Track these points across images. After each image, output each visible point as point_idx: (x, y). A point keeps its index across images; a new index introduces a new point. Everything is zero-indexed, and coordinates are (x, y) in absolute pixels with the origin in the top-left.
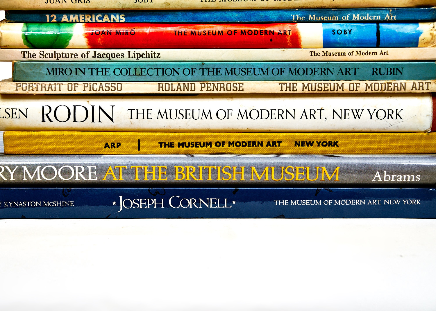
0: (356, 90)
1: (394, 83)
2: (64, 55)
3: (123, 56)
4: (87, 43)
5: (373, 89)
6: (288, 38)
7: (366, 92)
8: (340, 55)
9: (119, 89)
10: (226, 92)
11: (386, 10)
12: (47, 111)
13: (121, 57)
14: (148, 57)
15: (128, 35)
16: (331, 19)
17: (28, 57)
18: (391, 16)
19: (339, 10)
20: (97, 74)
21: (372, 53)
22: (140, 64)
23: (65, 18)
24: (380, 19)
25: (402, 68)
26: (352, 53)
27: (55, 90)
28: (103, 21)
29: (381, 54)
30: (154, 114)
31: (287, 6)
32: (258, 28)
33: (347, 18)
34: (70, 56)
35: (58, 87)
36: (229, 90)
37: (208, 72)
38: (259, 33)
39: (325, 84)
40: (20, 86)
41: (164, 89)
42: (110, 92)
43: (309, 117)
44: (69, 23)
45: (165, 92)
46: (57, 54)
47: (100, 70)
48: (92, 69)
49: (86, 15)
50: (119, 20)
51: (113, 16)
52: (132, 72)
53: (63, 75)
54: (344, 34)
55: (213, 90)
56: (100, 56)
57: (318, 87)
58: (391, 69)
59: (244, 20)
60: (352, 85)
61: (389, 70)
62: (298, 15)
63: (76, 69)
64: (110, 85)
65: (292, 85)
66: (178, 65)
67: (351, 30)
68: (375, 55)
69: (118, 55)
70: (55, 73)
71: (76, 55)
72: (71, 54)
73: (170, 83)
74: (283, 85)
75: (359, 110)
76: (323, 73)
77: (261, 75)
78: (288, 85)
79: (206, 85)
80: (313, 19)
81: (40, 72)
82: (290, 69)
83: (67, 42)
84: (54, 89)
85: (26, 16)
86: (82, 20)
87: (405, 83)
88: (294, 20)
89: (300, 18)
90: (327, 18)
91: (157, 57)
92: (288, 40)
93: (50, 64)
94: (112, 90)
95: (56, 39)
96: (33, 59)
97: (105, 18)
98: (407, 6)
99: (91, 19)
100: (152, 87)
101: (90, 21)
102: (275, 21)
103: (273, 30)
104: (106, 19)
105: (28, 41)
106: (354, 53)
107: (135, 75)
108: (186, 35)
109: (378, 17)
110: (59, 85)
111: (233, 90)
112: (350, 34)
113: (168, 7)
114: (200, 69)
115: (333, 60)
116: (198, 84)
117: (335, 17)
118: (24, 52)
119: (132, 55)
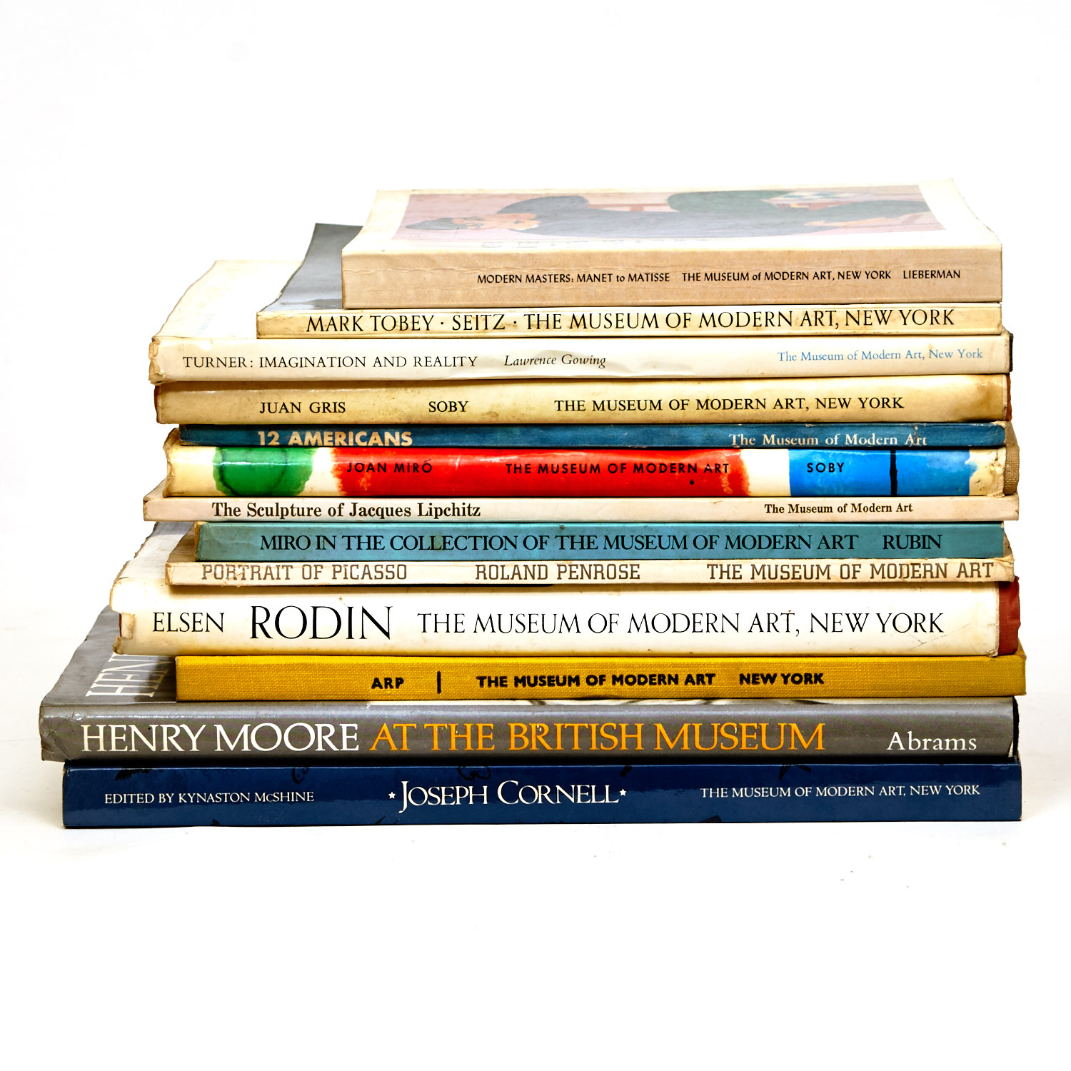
0: (854, 578)
1: (925, 565)
2: (295, 511)
3: (408, 512)
4: (340, 487)
5: (886, 575)
6: (725, 480)
7: (872, 580)
8: (822, 511)
9: (402, 575)
10: (607, 581)
11: (908, 426)
12: (261, 616)
13: (405, 515)
14: (456, 513)
15: (418, 471)
16: (804, 444)
17: (226, 515)
18: (916, 439)
19: (818, 427)
20: (359, 548)
21: (883, 507)
22: (441, 529)
23: (295, 438)
24: (896, 443)
25: (940, 536)
26: (845, 507)
27: (278, 578)
28: (370, 444)
29: (899, 510)
30: (469, 623)
31: (722, 420)
32: (666, 458)
33: (835, 441)
34: (306, 513)
35: (283, 572)
36: (613, 577)
37: (573, 543)
38: (669, 469)
39: (794, 566)
40: (211, 571)
41: (487, 576)
42: (384, 581)
43: (765, 627)
44: (304, 447)
45: (489, 581)
46: (282, 509)
47: (364, 539)
48: (349, 537)
49: (336, 433)
50: (401, 442)
51: (388, 435)
52: (427, 543)
53: (294, 548)
54: (830, 471)
55: (582, 578)
56: (364, 512)
57: (782, 572)
58: (919, 538)
59: (640, 443)
60: (846, 567)
61: (915, 539)
62: (742, 435)
63: (318, 537)
64: (384, 567)
65: (731, 568)
66: (514, 530)
67: (843, 464)
68: (887, 511)
69: (399, 510)
70: (277, 546)
71: (318, 510)
72: (308, 508)
73: (499, 564)
74: (715, 567)
75: (860, 614)
76: (790, 544)
77: (673, 548)
78: (725, 569)
79: (568, 568)
80: (771, 442)
81: (248, 544)
82: (728, 537)
83: (300, 485)
84: (275, 576)
85: (220, 434)
86: (330, 441)
87: (946, 565)
88: (734, 444)
89: (747, 441)
90: (797, 441)
91: (475, 515)
92: (724, 482)
93: (269, 528)
94: (387, 578)
95: (279, 481)
96: (234, 517)
97: (372, 438)
98: (946, 420)
99: (347, 441)
100: (465, 572)
101: (344, 444)
102: (699, 446)
103: (696, 464)
104: (375, 439)
105: (225, 484)
106: (849, 508)
107: (433, 549)
108: (530, 472)
109: (894, 440)
110: (285, 568)
111: (620, 578)
112: (840, 471)
113: (494, 420)
114: (556, 536)
115: (810, 520)
116: (552, 566)
117: (813, 439)
118: (218, 504)
119: (425, 510)
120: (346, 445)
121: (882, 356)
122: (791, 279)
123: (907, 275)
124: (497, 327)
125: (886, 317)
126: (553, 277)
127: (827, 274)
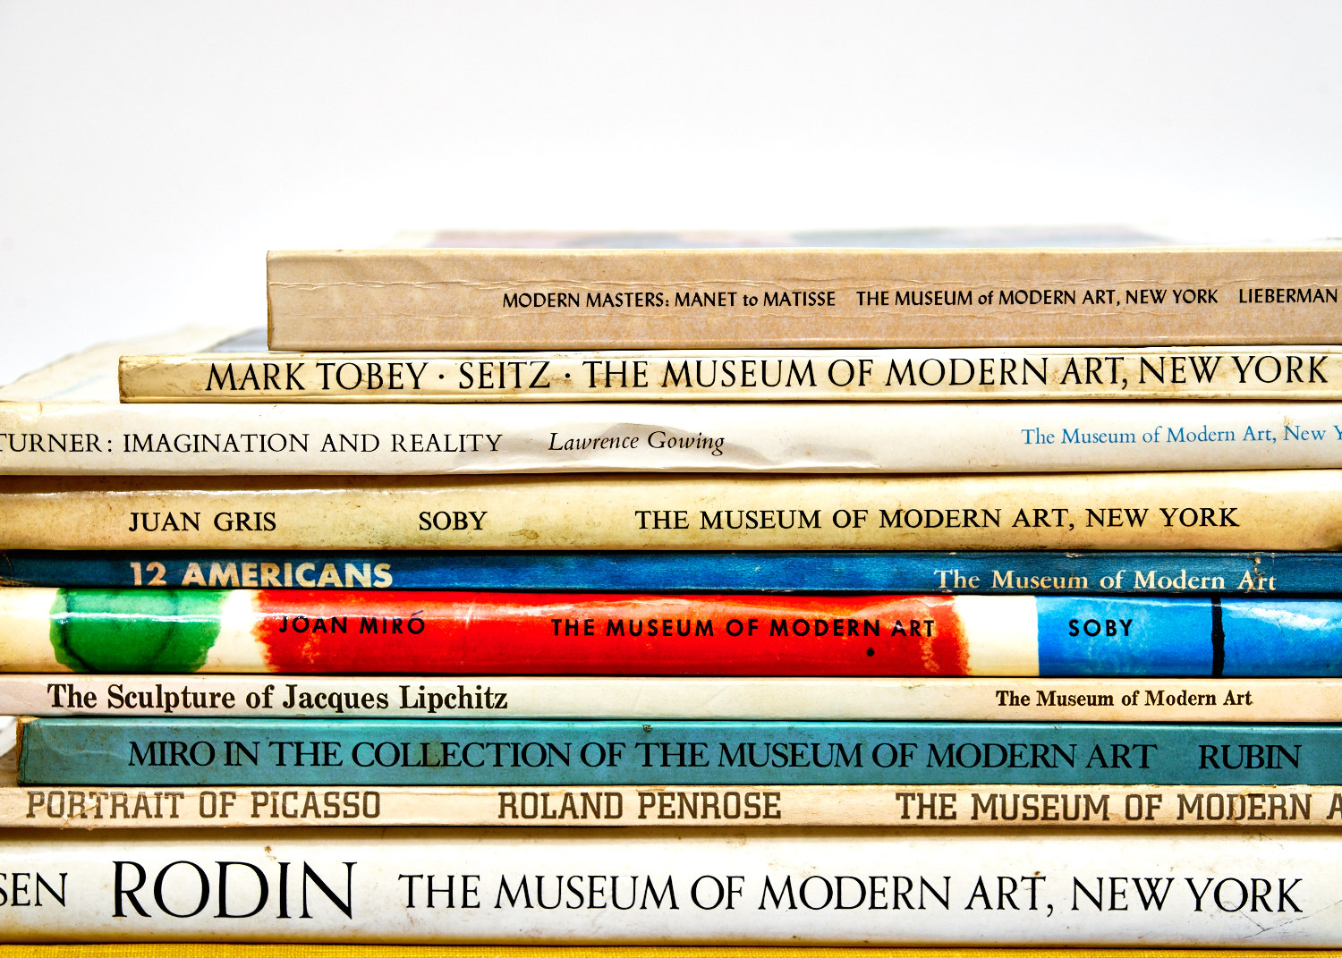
0: (1150, 817)
1: (1272, 797)
2: (190, 698)
3: (383, 701)
4: (267, 657)
5: (1204, 813)
6: (927, 647)
7: (1180, 822)
8: (1094, 704)
9: (371, 810)
10: (723, 821)
11: (1244, 558)
12: (130, 879)
13: (379, 706)
14: (466, 704)
15: (401, 632)
16: (1063, 587)
17: (71, 704)
18: (1257, 580)
19: (1088, 557)
20: (299, 763)
21: (1200, 697)
22: (439, 731)
23: (193, 573)
24: (1222, 587)
26: (1134, 696)
27: (159, 815)
28: (321, 584)
29: (1229, 702)
30: (487, 890)
31: (922, 544)
32: (826, 610)
33: (1117, 582)
34: (208, 702)
35: (166, 804)
36: (734, 814)
37: (665, 755)
38: (831, 629)
39: (1046, 797)
40: (42, 802)
41: (519, 812)
42: (341, 821)
43: (994, 902)
44: (208, 588)
45: (521, 821)
46: (168, 695)
47: (308, 748)
48: (281, 745)
49: (263, 565)
50: (373, 581)
51: (350, 570)
52: (415, 754)
53: (187, 763)
54: (1108, 634)
55: (681, 816)
56: (308, 701)
57: (1026, 806)
58: (1261, 750)
59: (782, 584)
60: (1136, 800)
61: (1255, 751)
62: (957, 571)
63: (229, 744)
64: (342, 797)
65: (938, 800)
66: (566, 733)
67: (1130, 621)
68: (1208, 703)
69: (368, 697)
70: (158, 760)
71: (228, 697)
72: (212, 694)
73: (539, 790)
74: (910, 798)
75: (1158, 880)
76: (1039, 760)
77: (837, 765)
78: (927, 801)
79: (658, 799)
80: (1006, 584)
81: (108, 755)
82: (933, 747)
83: (200, 654)
84: (153, 811)
85: (66, 566)
86: (252, 579)
87: (1308, 796)
88: (943, 586)
89: (964, 581)
90: (1051, 583)
91: (497, 706)
92: (926, 653)
93: (143, 728)
94: (346, 815)
95: (164, 646)
96: (85, 709)
97: (324, 574)
98: (1310, 547)
99: (281, 578)
100: (480, 805)
101: (277, 584)
102: (882, 589)
103: (877, 621)
104: (329, 576)
105: (71, 652)
106: (1142, 698)
107: (425, 764)
108: (592, 634)
109: (1218, 582)
110: (171, 798)
111: (747, 816)
112: (1127, 634)
113: (531, 544)
114: (637, 744)
115: (1074, 719)
116: (631, 795)
117: (1078, 579)
118: (57, 687)
119: (413, 698)
120: (279, 585)
121: (1202, 437)
122: (1046, 303)
123: (1246, 297)
124: (537, 384)
125: (1210, 369)
126: (633, 297)
127: (1107, 294)
